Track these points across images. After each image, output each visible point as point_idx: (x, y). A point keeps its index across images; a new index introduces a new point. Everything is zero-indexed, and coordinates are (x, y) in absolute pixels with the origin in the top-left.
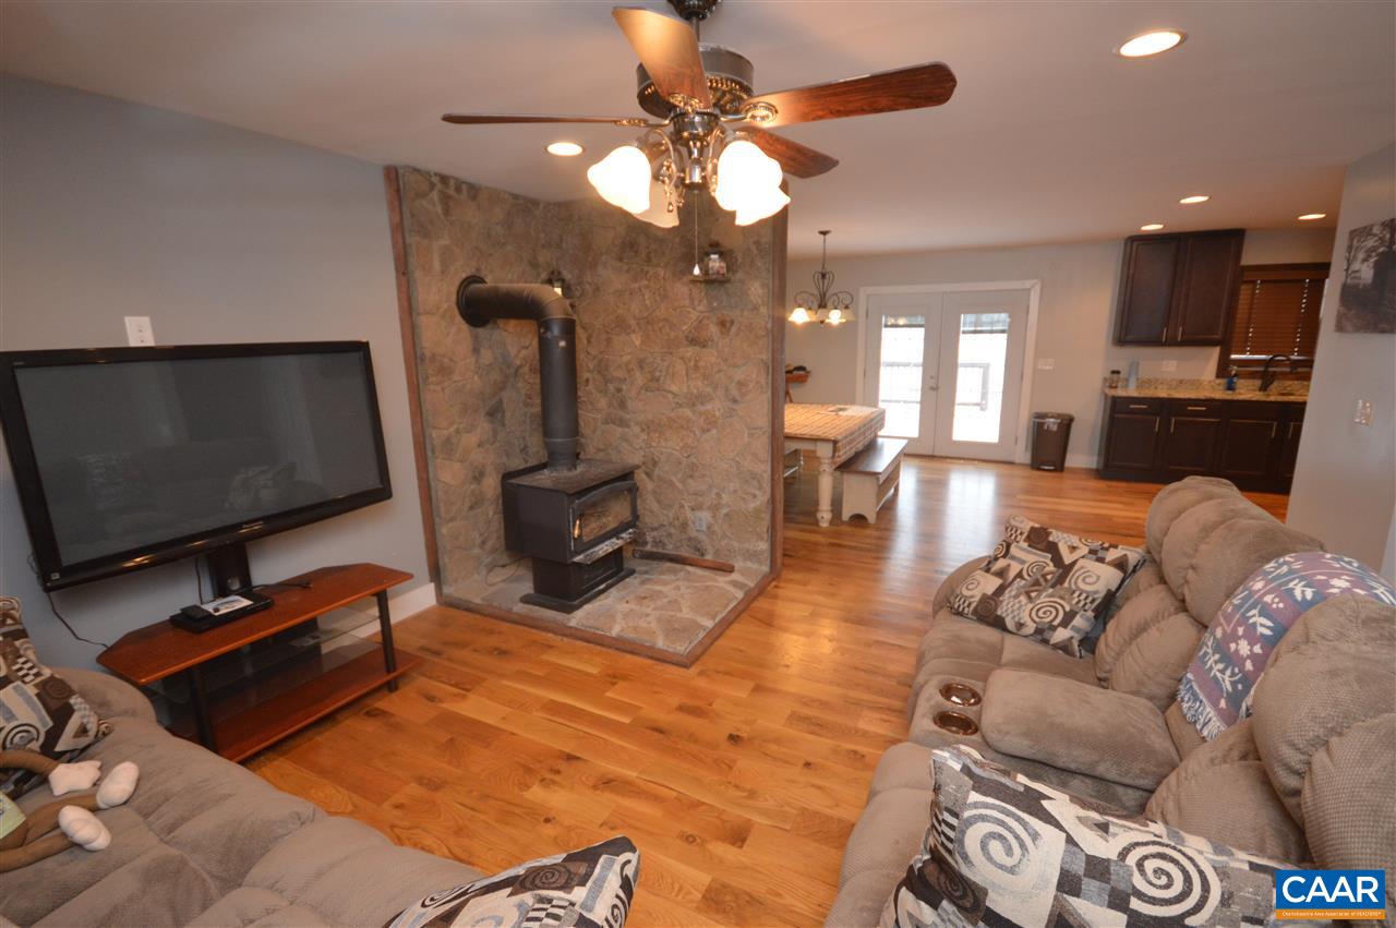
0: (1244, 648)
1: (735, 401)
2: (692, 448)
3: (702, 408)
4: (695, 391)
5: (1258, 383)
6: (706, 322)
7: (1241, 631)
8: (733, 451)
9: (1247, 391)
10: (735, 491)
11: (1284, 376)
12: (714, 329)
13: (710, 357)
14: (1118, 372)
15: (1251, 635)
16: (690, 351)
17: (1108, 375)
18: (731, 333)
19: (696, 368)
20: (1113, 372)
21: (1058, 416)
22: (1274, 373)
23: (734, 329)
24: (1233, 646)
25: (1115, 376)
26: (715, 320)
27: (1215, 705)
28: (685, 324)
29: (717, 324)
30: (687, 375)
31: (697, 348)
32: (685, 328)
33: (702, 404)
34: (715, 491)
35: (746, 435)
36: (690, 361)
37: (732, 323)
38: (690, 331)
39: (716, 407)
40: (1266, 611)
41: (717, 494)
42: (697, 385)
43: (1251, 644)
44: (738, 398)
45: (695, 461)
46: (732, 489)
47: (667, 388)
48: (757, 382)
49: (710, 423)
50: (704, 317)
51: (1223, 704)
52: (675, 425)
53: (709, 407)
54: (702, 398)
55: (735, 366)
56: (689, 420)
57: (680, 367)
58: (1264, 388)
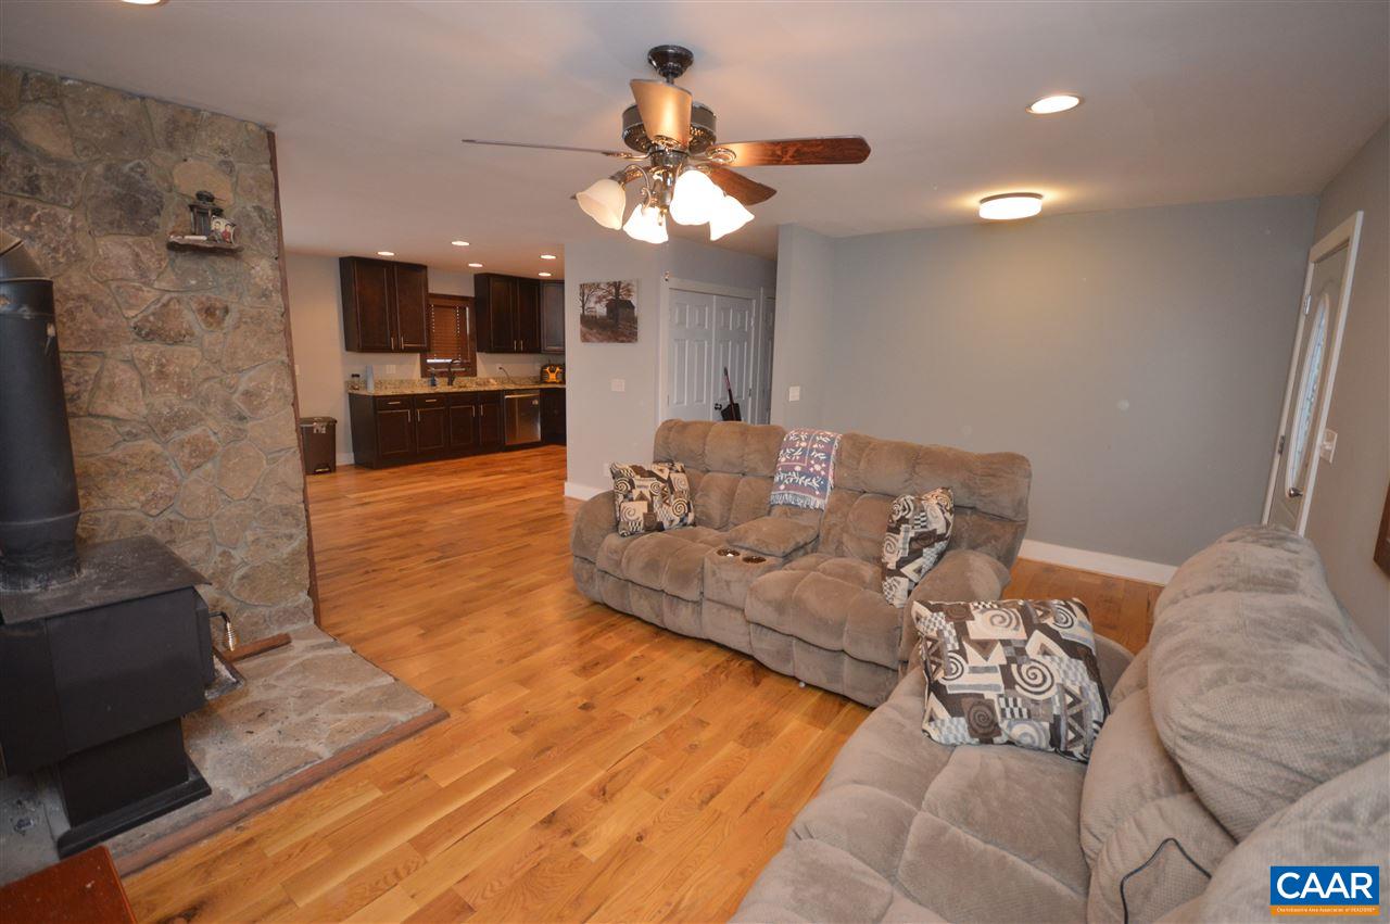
0: (818, 467)
1: (242, 418)
2: (171, 498)
3: (185, 436)
4: (166, 411)
5: (447, 379)
6: (174, 306)
7: (813, 462)
8: (247, 487)
9: (442, 386)
10: (256, 541)
11: (460, 374)
12: (190, 318)
13: (186, 358)
14: (358, 376)
15: (818, 461)
16: (146, 351)
17: (349, 378)
18: (225, 324)
19: (162, 374)
20: (353, 376)
21: (325, 419)
22: (455, 372)
23: (229, 320)
24: (812, 469)
25: (356, 379)
26: (194, 306)
27: (814, 495)
28: (131, 307)
29: (199, 311)
30: (143, 386)
31: (157, 345)
32: (131, 313)
33: (182, 428)
34: (219, 550)
35: (264, 462)
36: (148, 363)
37: (226, 310)
38: (146, 319)
39: (211, 428)
40: (818, 451)
41: (224, 553)
42: (166, 400)
43: (820, 464)
44: (246, 413)
45: (172, 517)
46: (250, 538)
47: (99, 409)
48: (278, 390)
49: (202, 453)
50: (171, 299)
51: (817, 493)
52: (123, 470)
53: (196, 431)
54: (180, 421)
55: (238, 371)
56: (154, 457)
57: (125, 375)
58: (450, 383)
